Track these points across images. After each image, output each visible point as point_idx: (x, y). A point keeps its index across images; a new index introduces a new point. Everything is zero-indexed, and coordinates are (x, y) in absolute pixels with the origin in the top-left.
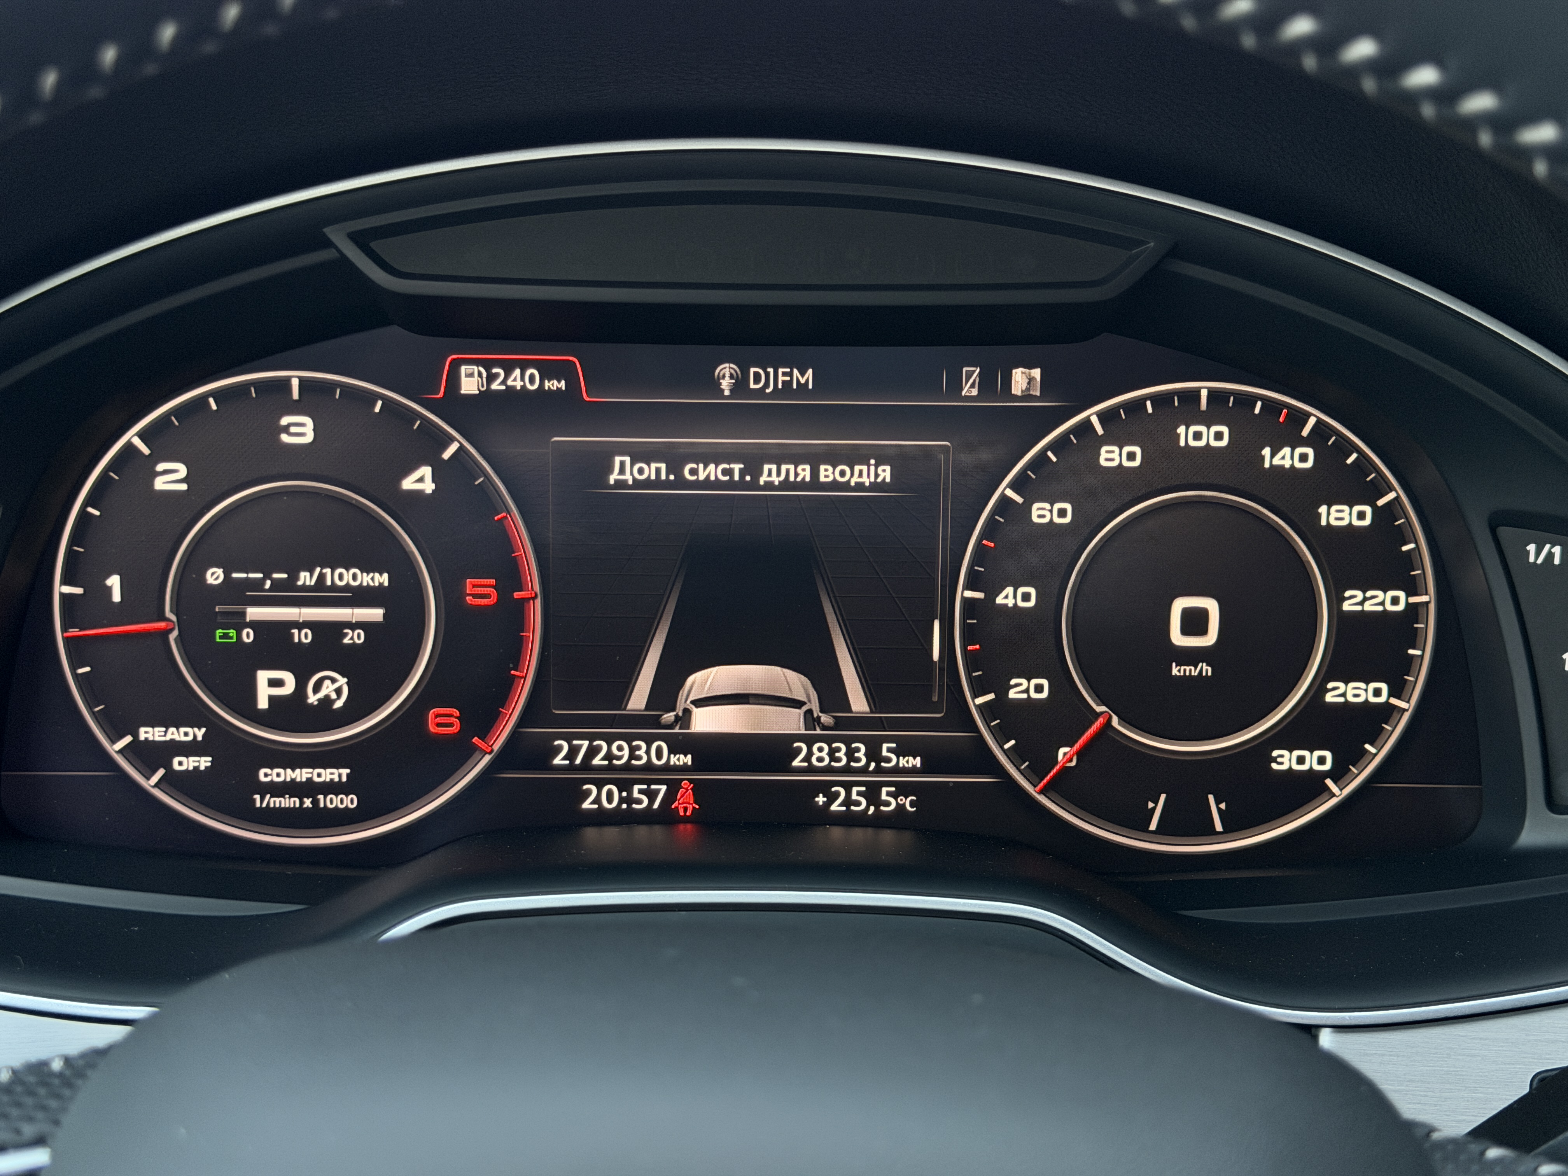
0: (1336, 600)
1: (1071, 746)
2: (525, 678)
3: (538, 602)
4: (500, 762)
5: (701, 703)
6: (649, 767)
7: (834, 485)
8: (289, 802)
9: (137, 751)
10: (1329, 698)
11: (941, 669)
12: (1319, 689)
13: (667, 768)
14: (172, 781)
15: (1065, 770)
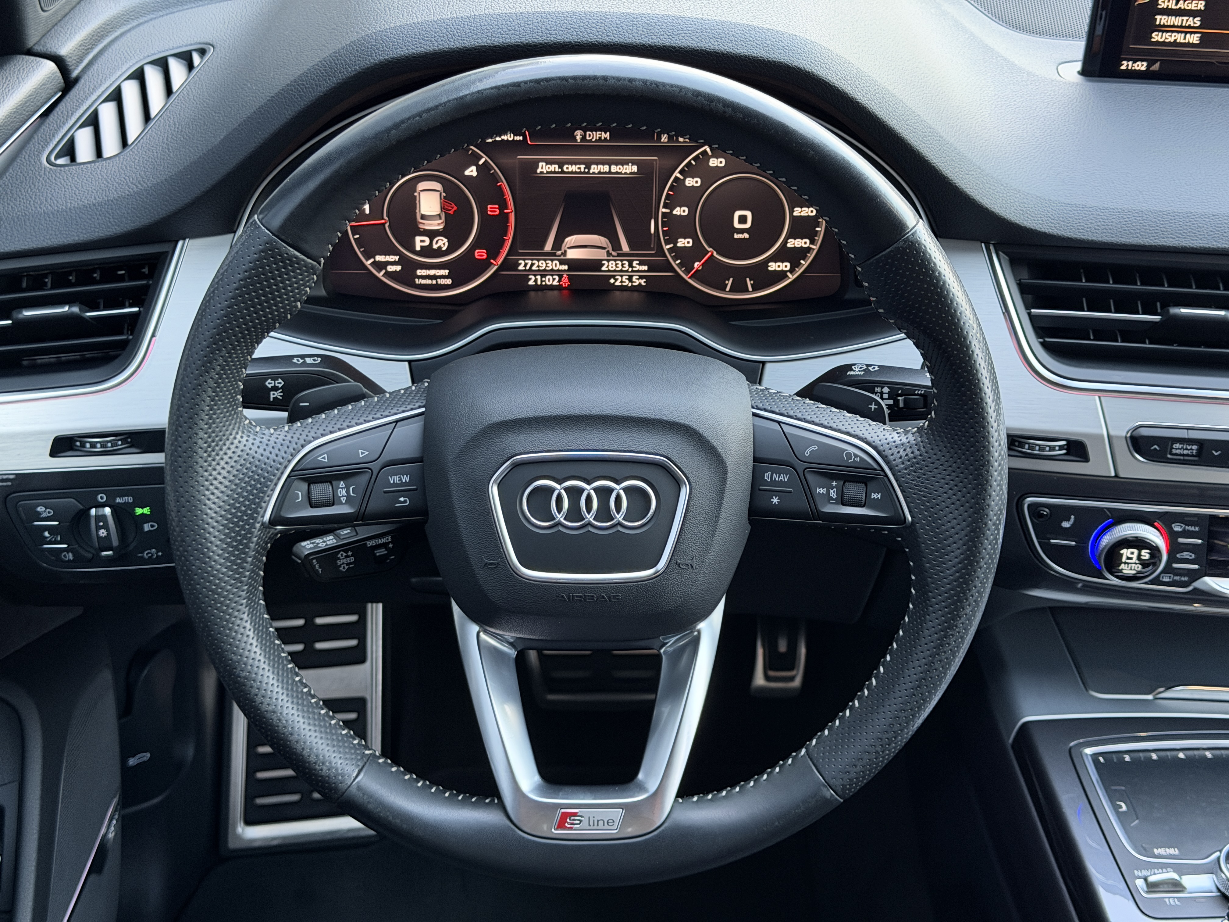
0: (791, 211)
1: (700, 262)
2: (509, 239)
3: (513, 213)
4: (501, 268)
5: (570, 248)
6: (552, 270)
7: (617, 173)
8: (428, 282)
9: (375, 264)
10: (789, 245)
11: (654, 236)
12: (785, 242)
13: (558, 270)
14: (388, 274)
15: (697, 271)
